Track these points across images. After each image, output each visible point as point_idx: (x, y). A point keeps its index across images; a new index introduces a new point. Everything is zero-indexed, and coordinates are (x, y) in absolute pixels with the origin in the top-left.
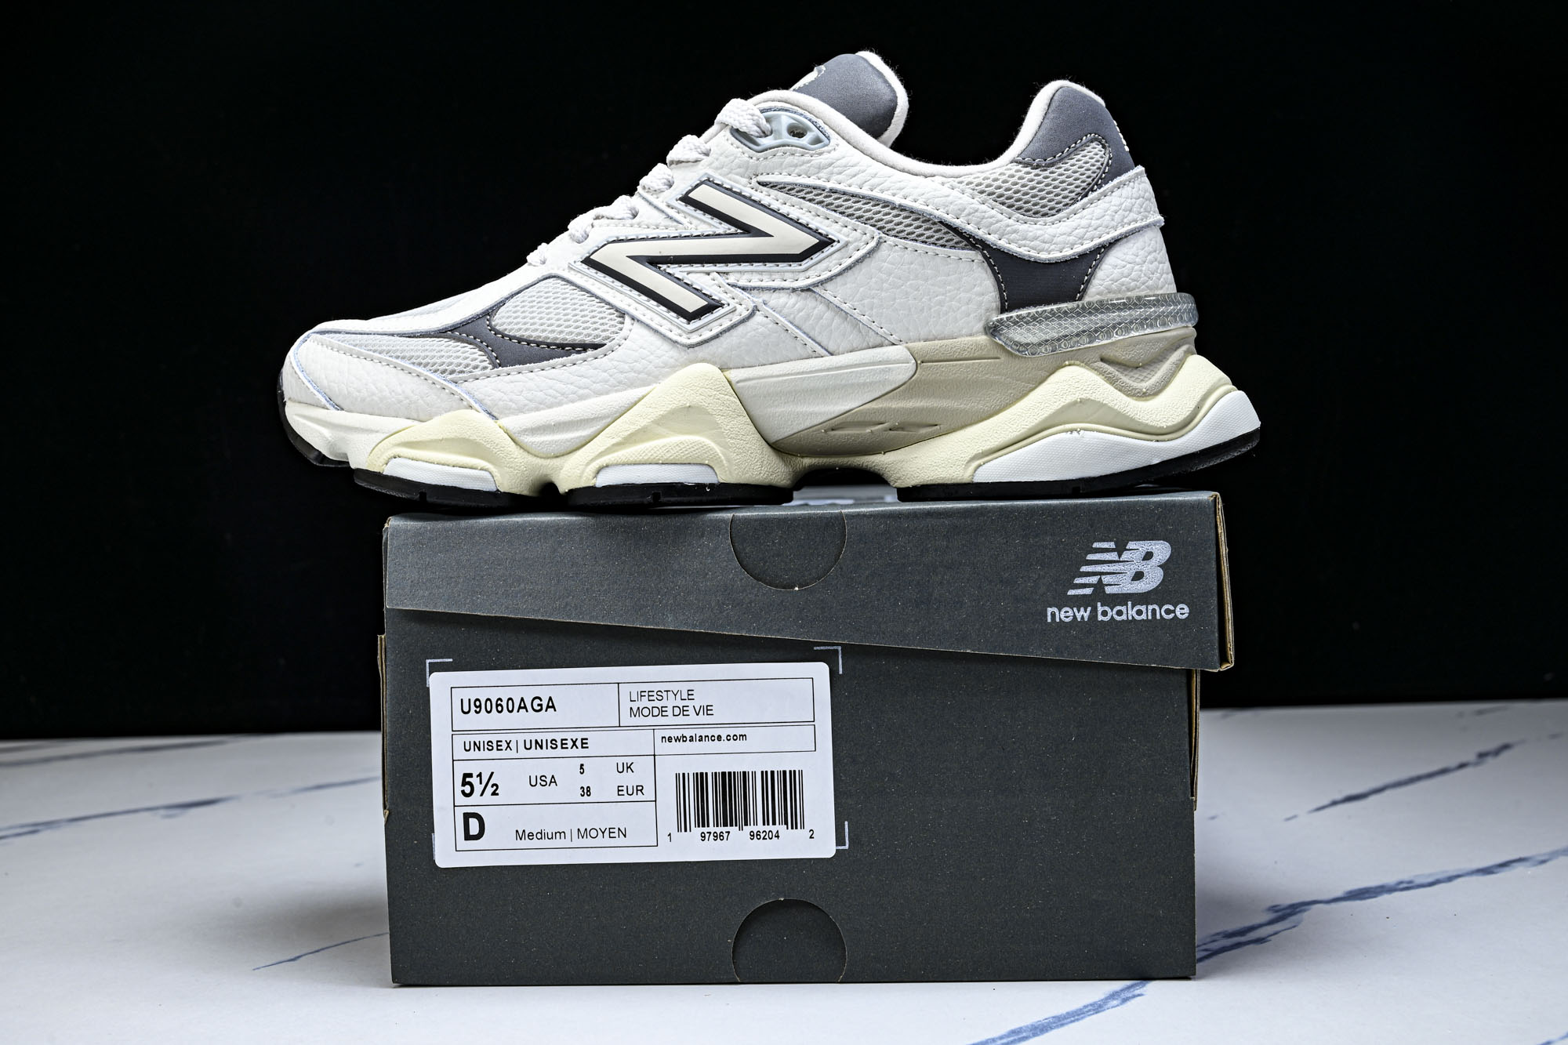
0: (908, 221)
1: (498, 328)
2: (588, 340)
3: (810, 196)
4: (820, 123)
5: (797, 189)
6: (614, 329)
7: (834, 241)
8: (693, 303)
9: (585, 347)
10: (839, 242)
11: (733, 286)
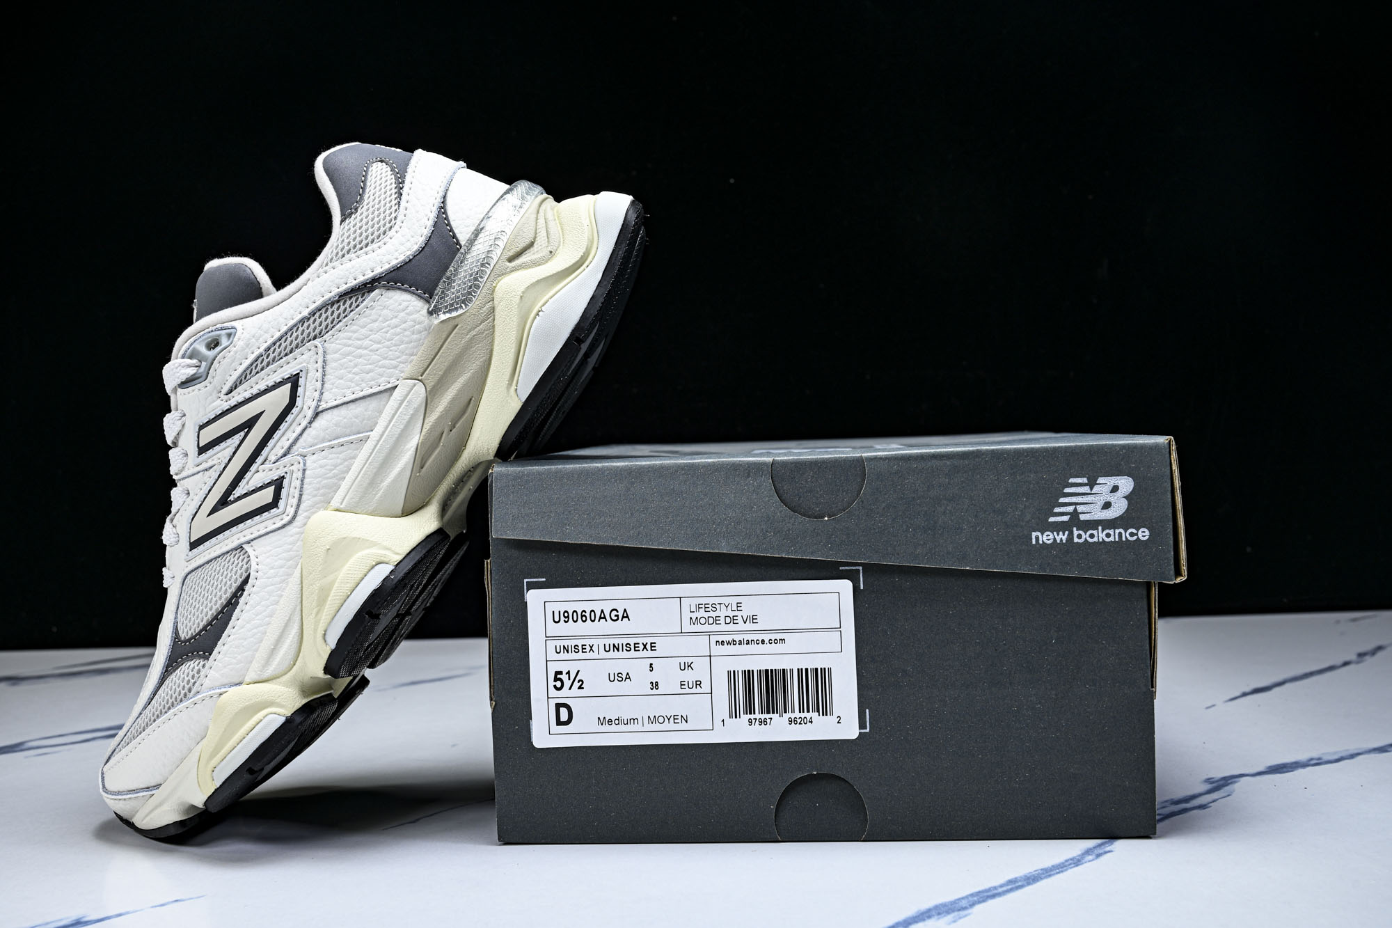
0: (324, 316)
1: (187, 638)
2: (239, 583)
3: (259, 368)
4: (219, 326)
5: (248, 372)
6: (245, 560)
7: (299, 373)
8: (267, 496)
9: (241, 589)
10: (301, 371)
11: (277, 461)
